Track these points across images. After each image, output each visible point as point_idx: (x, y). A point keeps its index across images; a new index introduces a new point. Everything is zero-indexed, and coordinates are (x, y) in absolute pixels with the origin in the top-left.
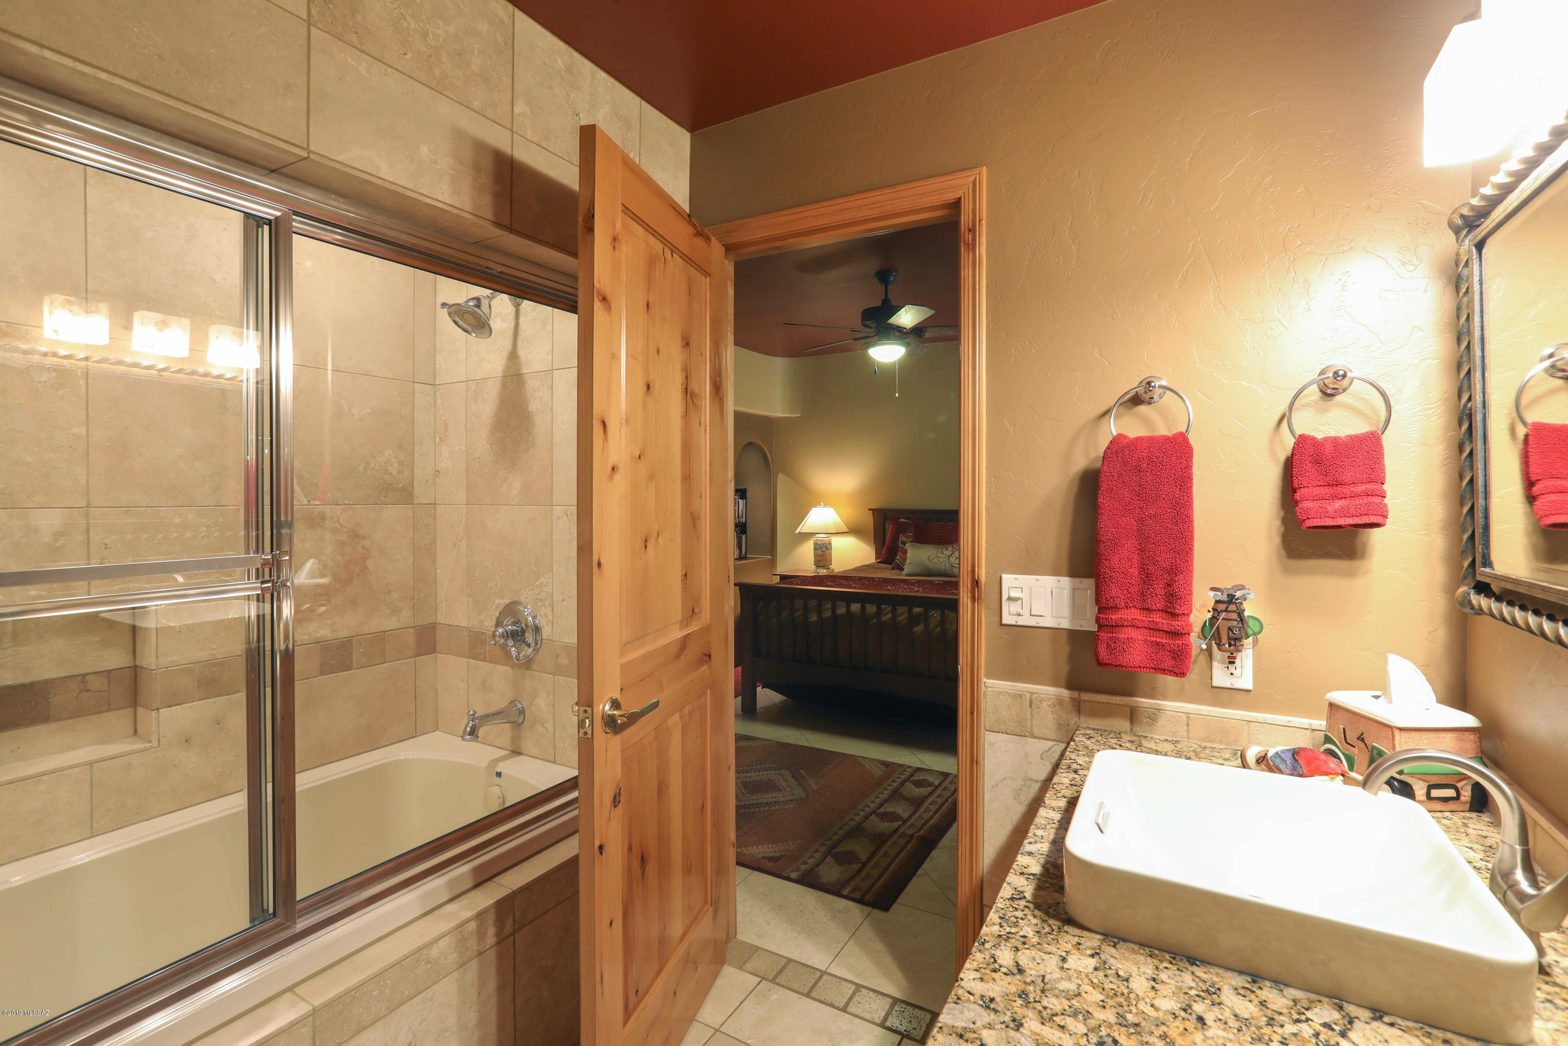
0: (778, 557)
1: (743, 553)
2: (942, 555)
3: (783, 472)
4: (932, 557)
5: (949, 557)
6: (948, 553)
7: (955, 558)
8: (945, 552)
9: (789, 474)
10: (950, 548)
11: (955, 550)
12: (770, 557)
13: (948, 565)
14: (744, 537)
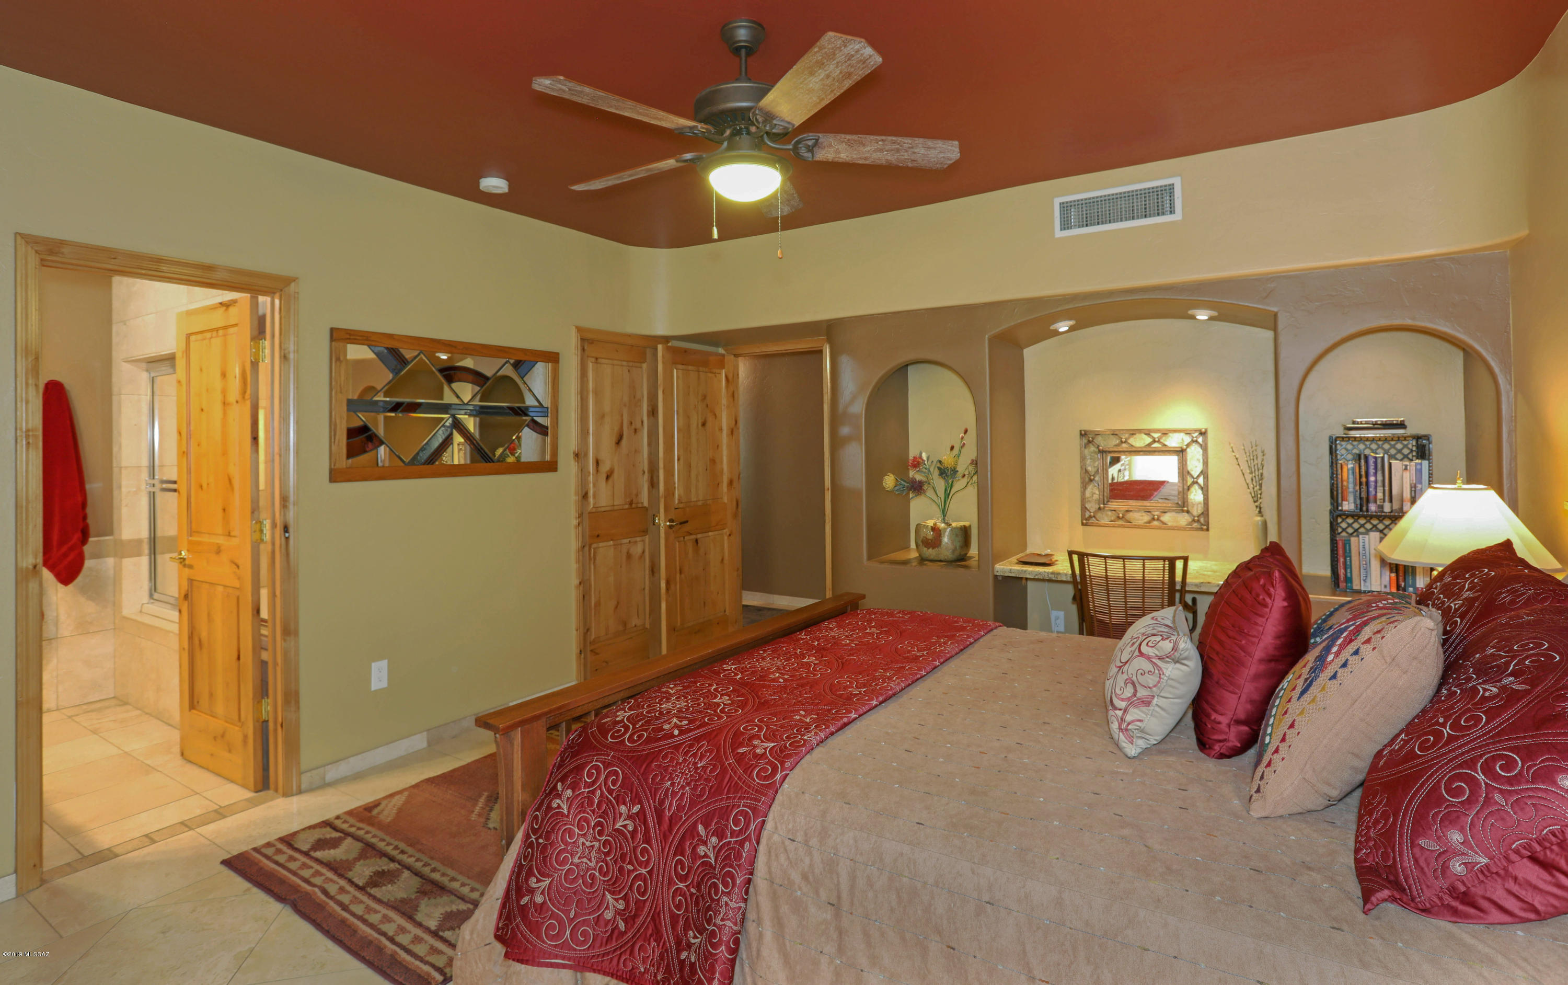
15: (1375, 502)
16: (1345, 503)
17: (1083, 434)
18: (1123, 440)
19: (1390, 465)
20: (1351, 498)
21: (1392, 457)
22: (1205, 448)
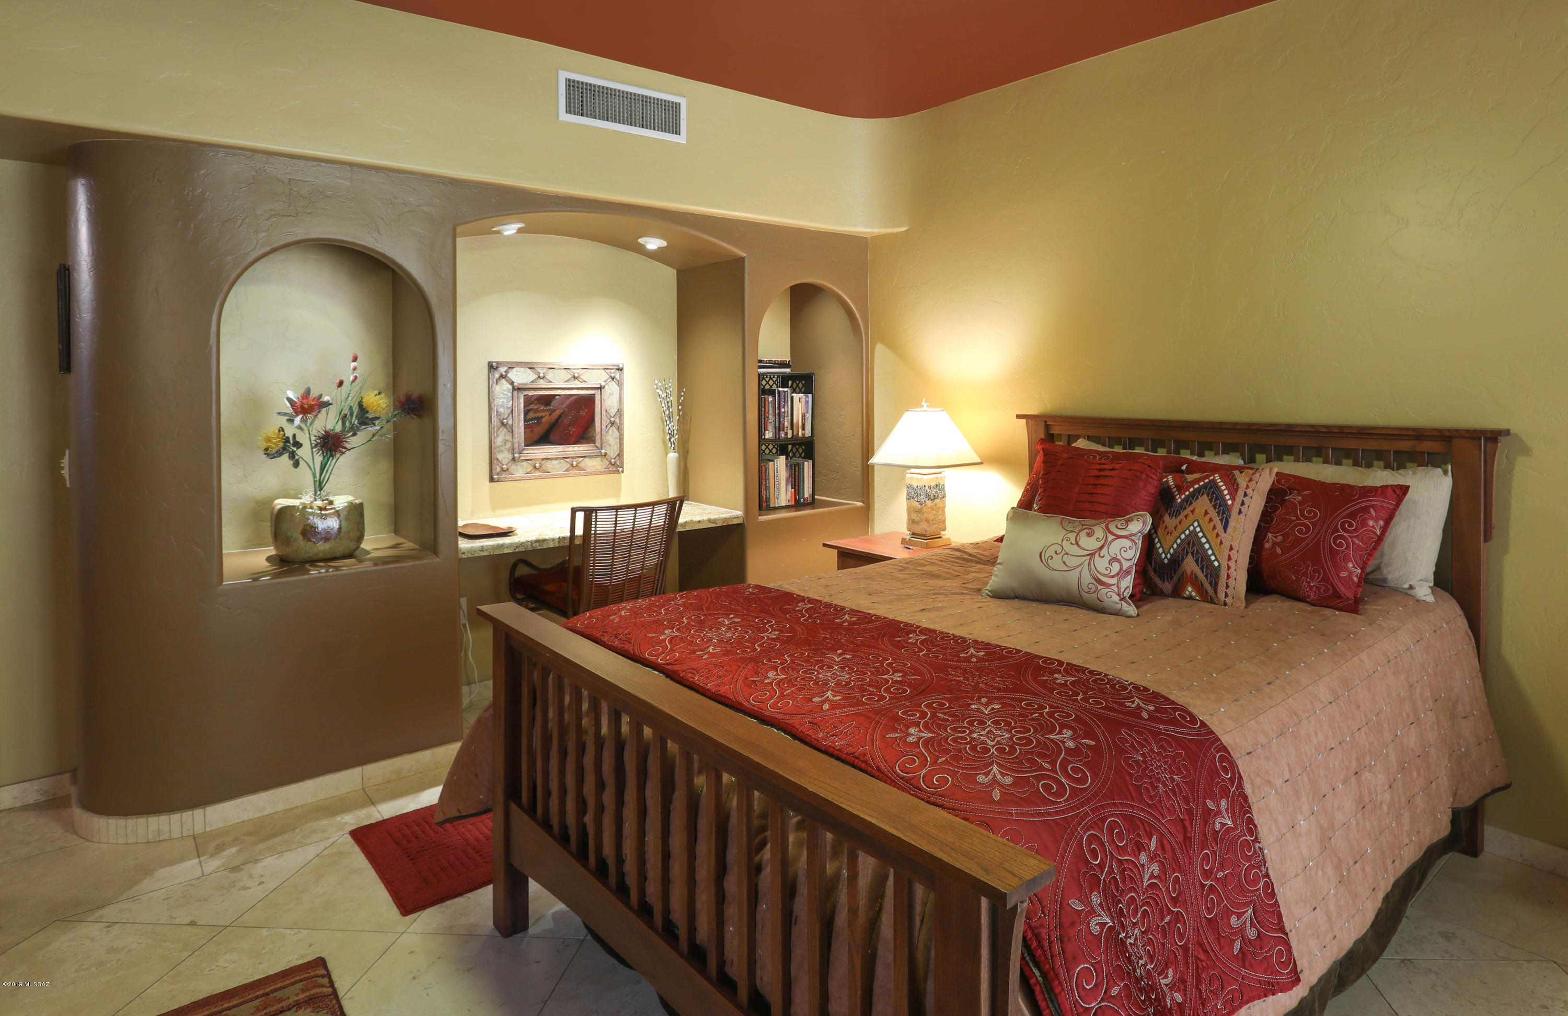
0: (876, 505)
1: (807, 493)
2: (1075, 550)
3: (882, 342)
4: (1050, 552)
5: (1092, 555)
6: (1090, 543)
7: (1108, 558)
8: (1085, 541)
9: (893, 346)
10: (1099, 532)
11: (1111, 537)
12: (860, 504)
13: (1087, 578)
14: (807, 466)
15: (784, 430)
16: (767, 432)
17: (492, 367)
18: (542, 375)
19: (792, 398)
20: (771, 428)
21: (794, 391)
22: (620, 384)
